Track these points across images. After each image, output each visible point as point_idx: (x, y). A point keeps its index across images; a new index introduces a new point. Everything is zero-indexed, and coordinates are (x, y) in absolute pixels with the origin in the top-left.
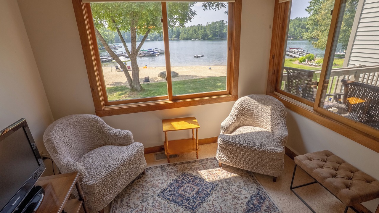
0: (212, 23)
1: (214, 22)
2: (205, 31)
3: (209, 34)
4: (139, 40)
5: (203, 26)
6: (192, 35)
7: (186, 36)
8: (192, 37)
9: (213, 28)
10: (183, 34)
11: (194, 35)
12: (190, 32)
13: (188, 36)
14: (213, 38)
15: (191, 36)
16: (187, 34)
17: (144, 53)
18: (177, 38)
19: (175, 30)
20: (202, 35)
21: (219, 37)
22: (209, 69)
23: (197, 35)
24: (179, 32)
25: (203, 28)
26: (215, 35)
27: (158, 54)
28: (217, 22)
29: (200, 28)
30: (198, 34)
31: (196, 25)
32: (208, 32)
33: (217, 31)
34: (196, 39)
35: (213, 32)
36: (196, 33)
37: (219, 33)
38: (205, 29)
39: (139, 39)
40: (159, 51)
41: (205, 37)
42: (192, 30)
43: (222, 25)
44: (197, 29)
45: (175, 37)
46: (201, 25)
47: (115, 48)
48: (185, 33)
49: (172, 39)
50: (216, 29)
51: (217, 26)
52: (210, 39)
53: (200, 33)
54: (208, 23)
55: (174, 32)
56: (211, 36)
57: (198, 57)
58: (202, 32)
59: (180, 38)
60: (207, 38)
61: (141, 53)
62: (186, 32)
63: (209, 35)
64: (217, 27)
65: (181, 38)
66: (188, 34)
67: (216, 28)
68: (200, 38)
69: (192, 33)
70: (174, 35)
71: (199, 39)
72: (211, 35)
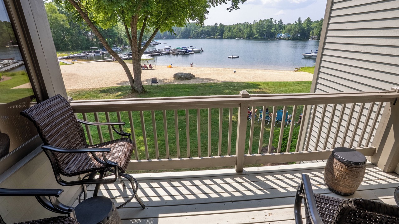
0: (259, 21)
1: (262, 20)
2: (251, 30)
3: (256, 33)
4: (181, 37)
5: (249, 24)
6: (237, 33)
7: (230, 34)
8: (236, 36)
9: (260, 27)
10: (227, 32)
11: (239, 34)
12: (235, 30)
13: (232, 35)
14: (260, 38)
15: (235, 34)
16: (231, 32)
17: (178, 51)
18: (220, 36)
19: (219, 28)
20: (248, 34)
21: (266, 36)
22: (234, 72)
23: (241, 34)
24: (223, 30)
25: (249, 26)
26: (261, 34)
27: (192, 52)
28: (265, 20)
29: (246, 26)
30: (244, 33)
31: (242, 23)
32: (254, 31)
33: (265, 31)
34: (240, 38)
35: (260, 31)
36: (241, 32)
37: (266, 32)
38: (251, 27)
39: (181, 35)
40: (194, 49)
41: (250, 37)
42: (237, 28)
43: (271, 24)
44: (242, 27)
45: (219, 35)
46: (248, 23)
47: (154, 44)
48: (229, 31)
49: (216, 37)
50: (263, 28)
51: (265, 24)
52: (256, 39)
53: (246, 32)
54: (255, 21)
55: (218, 29)
56: (256, 36)
57: (233, 58)
58: (248, 31)
59: (223, 37)
60: (253, 37)
61: (174, 51)
62: (231, 30)
63: (255, 35)
64: (265, 26)
65: (225, 37)
66: (233, 32)
67: (263, 26)
68: (245, 37)
69: (237, 31)
70: (218, 33)
71: (244, 39)
72: (257, 34)
